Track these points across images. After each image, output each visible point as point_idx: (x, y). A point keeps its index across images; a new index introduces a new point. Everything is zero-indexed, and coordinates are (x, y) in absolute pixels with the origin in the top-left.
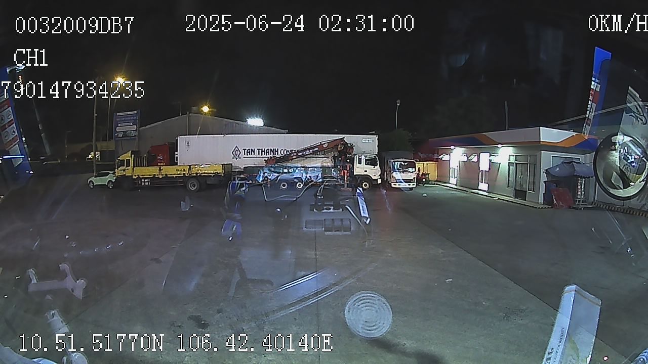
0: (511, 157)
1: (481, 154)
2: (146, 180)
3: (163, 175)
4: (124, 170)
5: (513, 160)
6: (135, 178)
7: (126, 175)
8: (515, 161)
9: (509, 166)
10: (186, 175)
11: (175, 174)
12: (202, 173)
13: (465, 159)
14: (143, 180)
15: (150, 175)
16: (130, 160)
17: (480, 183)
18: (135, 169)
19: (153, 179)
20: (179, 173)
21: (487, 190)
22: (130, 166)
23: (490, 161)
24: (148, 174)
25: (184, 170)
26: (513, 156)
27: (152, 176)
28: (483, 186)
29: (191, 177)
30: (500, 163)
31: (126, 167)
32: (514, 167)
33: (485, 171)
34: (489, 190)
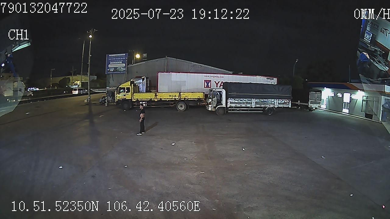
0: (364, 97)
1: (344, 94)
2: (143, 103)
3: (158, 99)
4: (125, 95)
5: (365, 98)
6: (135, 100)
7: (126, 99)
8: (367, 99)
9: (362, 101)
10: (177, 99)
11: (168, 99)
12: (189, 98)
13: (333, 95)
14: (141, 103)
15: (147, 99)
16: (129, 88)
17: (343, 109)
18: (134, 94)
19: (150, 102)
20: (171, 98)
21: (348, 113)
22: (130, 92)
23: (351, 97)
24: (146, 98)
25: (175, 96)
26: (366, 96)
27: (149, 100)
28: (346, 111)
29: (180, 101)
30: (357, 100)
31: (126, 93)
32: (365, 102)
33: (347, 103)
34: (349, 113)
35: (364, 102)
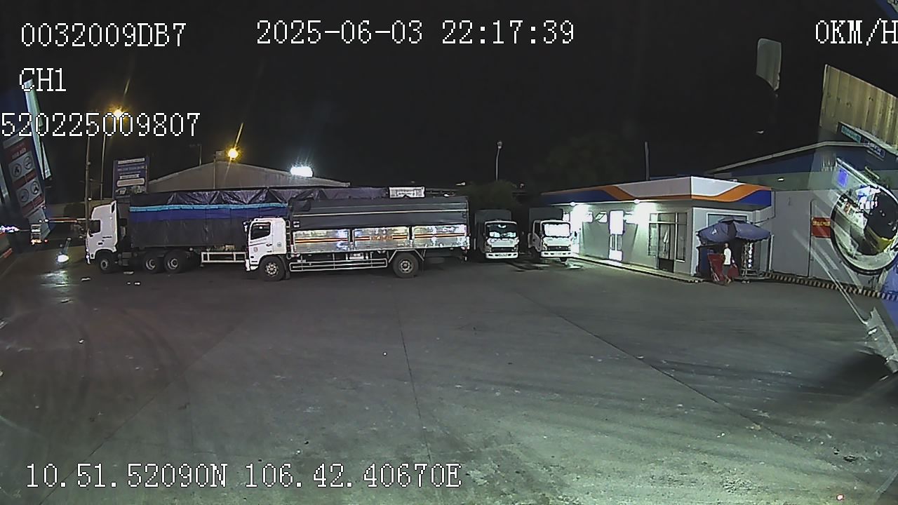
0: (653, 216)
1: (612, 212)
5: (655, 220)
8: (659, 221)
9: (649, 226)
13: (590, 219)
17: (611, 251)
21: (620, 260)
23: (625, 221)
26: (655, 214)
28: (616, 255)
30: (637, 225)
32: (657, 229)
33: (618, 235)
34: (624, 261)
35: (653, 229)
